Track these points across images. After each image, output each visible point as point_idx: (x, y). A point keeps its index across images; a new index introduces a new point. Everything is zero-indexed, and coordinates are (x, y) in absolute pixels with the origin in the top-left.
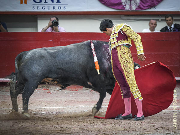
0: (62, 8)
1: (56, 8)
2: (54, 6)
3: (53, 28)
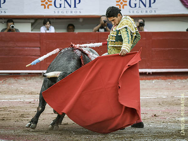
0: (153, 12)
1: (148, 12)
2: (147, 10)
3: (140, 28)
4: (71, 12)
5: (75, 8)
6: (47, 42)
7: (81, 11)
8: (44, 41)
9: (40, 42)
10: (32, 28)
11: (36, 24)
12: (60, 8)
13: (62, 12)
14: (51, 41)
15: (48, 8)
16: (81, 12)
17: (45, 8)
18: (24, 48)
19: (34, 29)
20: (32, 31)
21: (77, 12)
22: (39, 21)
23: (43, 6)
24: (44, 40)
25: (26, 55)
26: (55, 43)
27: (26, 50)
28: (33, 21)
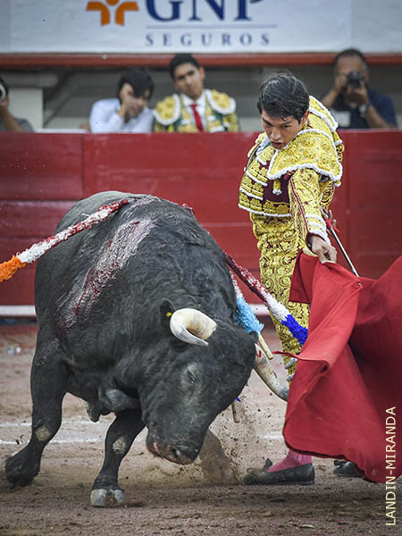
4: (226, 39)
5: (242, 23)
6: (116, 178)
7: (271, 34)
8: (101, 174)
9: (83, 177)
10: (49, 113)
11: (64, 95)
12: (176, 22)
13: (182, 40)
14: (133, 171)
15: (120, 20)
16: (269, 38)
17: (105, 20)
18: (13, 203)
19: (54, 116)
20: (45, 125)
21: (250, 39)
22: (79, 81)
23: (97, 14)
24: (101, 167)
25: (21, 237)
26: (149, 180)
27: (17, 215)
28: (50, 80)
